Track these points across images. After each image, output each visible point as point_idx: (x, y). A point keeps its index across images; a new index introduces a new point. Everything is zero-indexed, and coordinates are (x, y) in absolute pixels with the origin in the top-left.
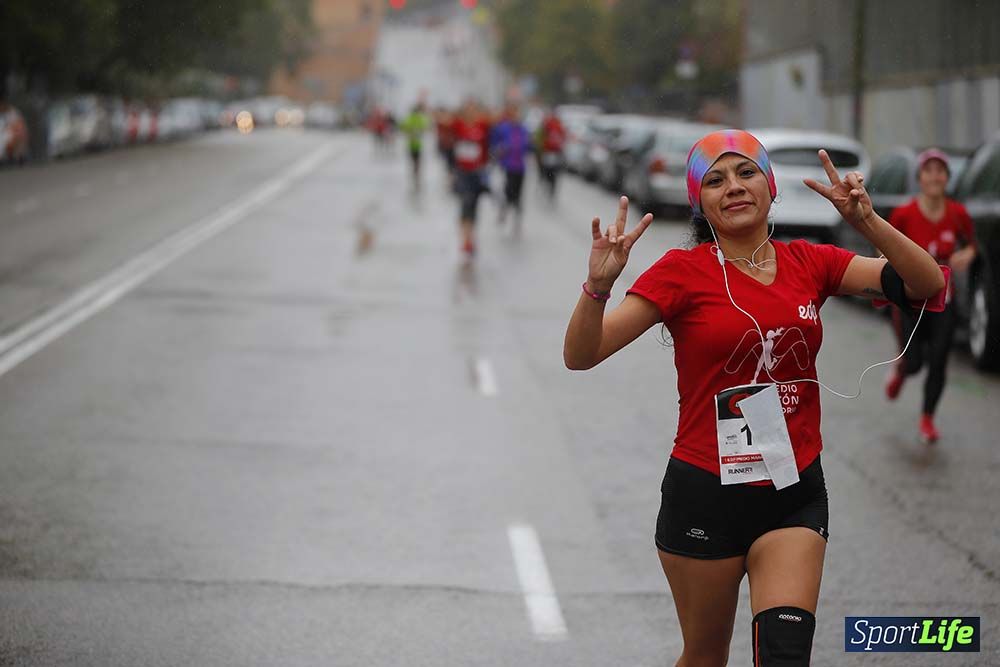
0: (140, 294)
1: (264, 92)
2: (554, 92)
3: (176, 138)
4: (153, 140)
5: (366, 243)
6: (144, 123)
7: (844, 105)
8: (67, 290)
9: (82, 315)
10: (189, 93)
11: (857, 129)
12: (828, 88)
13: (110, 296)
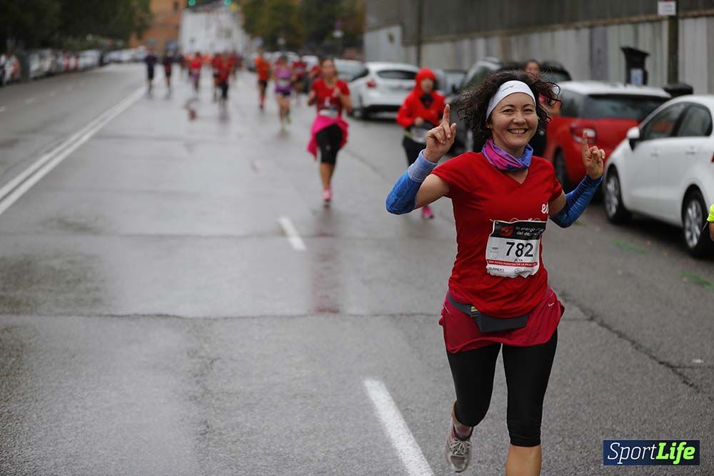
0: (99, 136)
1: (127, 46)
2: (271, 45)
3: (87, 69)
4: (76, 70)
5: (193, 115)
6: (72, 62)
7: (412, 51)
8: (65, 136)
9: (76, 146)
10: (90, 48)
11: (419, 61)
12: (405, 43)
13: (85, 138)
